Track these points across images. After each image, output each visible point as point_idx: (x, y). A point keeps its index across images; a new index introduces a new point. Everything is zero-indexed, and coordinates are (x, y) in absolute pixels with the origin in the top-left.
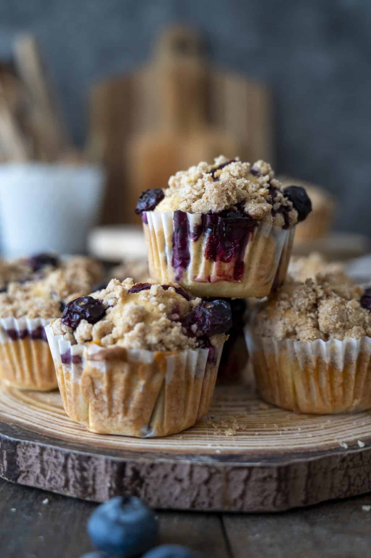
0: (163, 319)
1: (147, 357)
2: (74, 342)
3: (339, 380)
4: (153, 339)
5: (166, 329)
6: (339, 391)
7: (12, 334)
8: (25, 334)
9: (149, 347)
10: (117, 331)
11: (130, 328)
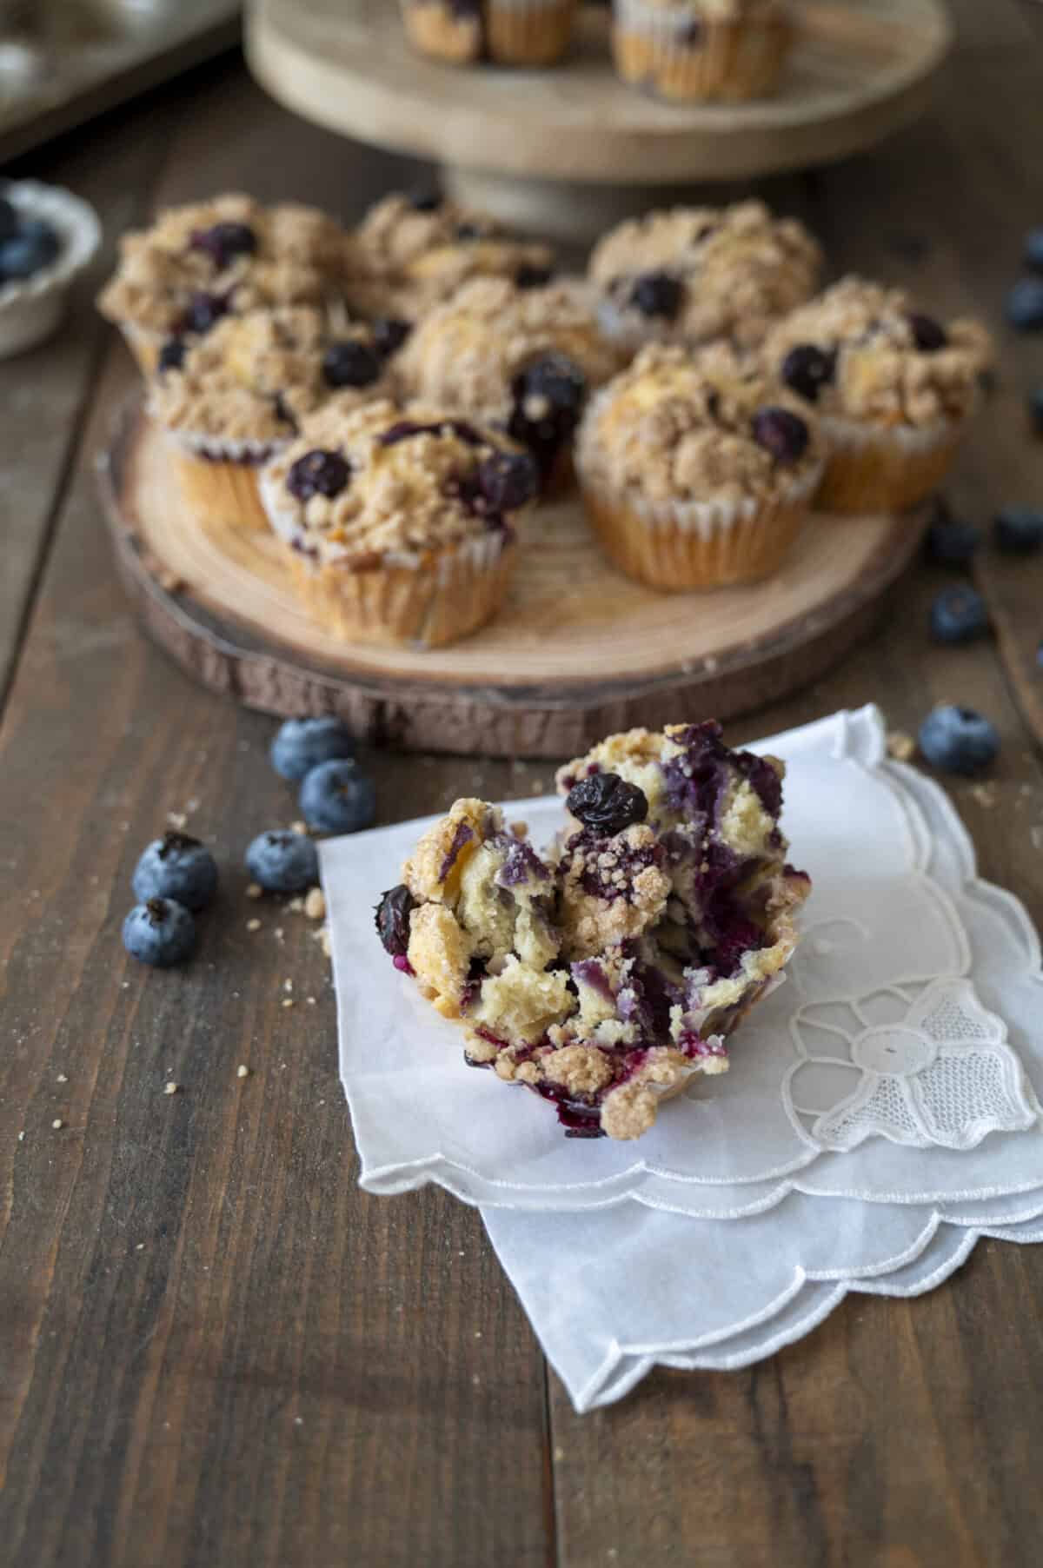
0: (434, 501)
1: (411, 561)
2: (305, 525)
3: (702, 553)
4: (418, 534)
5: (436, 516)
6: (703, 567)
7: (205, 455)
8: (225, 458)
9: (413, 547)
10: (368, 516)
11: (385, 517)
